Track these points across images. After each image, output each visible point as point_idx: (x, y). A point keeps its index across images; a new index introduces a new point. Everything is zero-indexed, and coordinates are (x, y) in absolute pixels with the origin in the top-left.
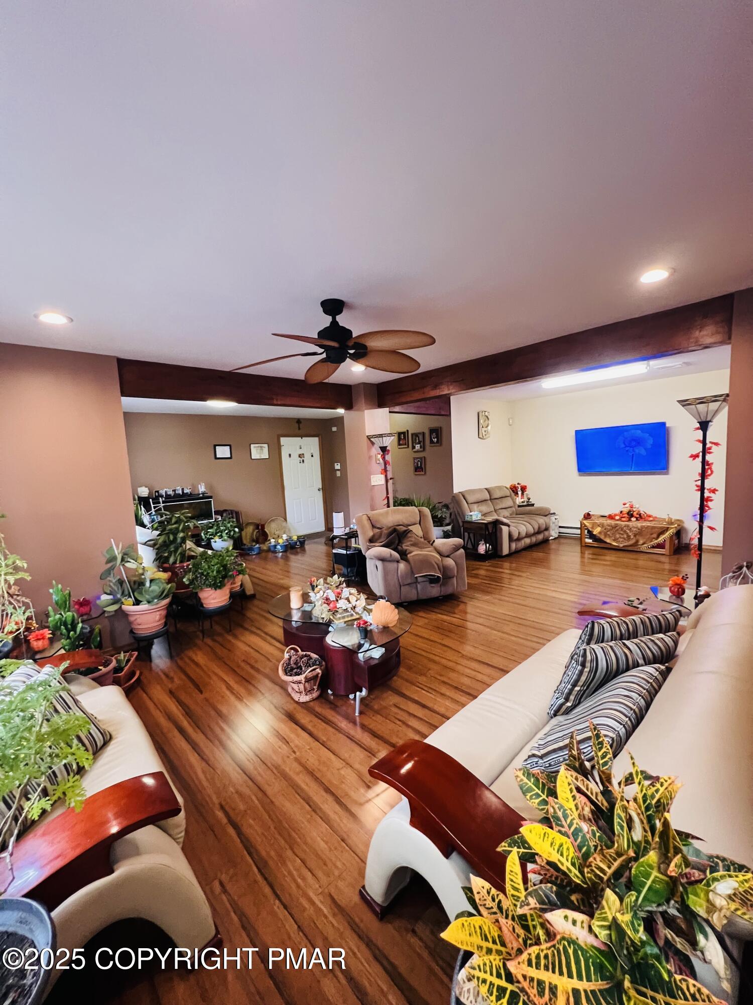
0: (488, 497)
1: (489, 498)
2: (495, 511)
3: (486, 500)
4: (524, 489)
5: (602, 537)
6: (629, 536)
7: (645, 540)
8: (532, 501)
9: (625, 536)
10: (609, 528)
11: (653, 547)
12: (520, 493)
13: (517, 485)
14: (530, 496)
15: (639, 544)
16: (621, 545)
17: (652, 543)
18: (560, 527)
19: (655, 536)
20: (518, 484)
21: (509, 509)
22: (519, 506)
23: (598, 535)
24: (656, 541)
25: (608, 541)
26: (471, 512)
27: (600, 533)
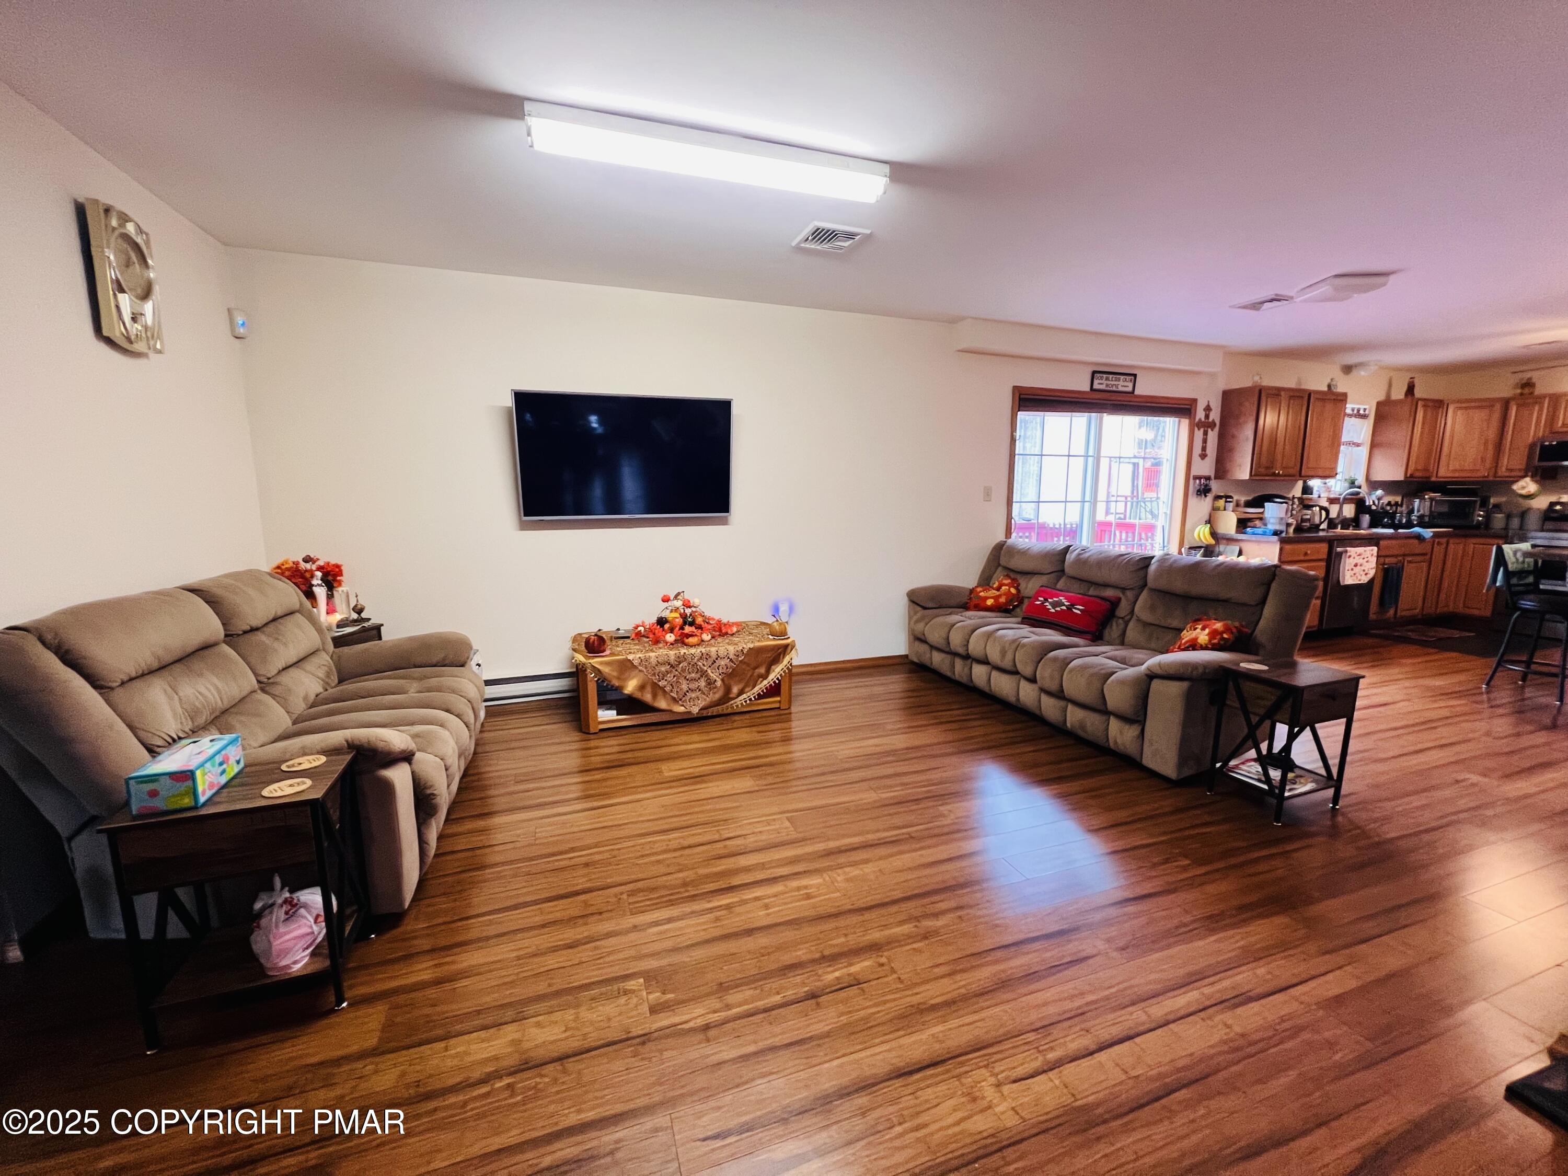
0: (213, 626)
1: (222, 633)
2: (265, 685)
3: (206, 647)
4: (332, 576)
5: (648, 697)
6: (710, 683)
7: (741, 686)
8: (373, 615)
9: (702, 683)
10: (663, 669)
11: (760, 697)
12: (320, 592)
13: (304, 566)
14: (362, 602)
15: (731, 696)
16: (695, 710)
17: (757, 689)
18: (488, 683)
19: (762, 670)
20: (307, 560)
21: (309, 666)
22: (339, 642)
23: (638, 695)
24: (765, 682)
25: (662, 704)
26: (153, 751)
27: (642, 687)
